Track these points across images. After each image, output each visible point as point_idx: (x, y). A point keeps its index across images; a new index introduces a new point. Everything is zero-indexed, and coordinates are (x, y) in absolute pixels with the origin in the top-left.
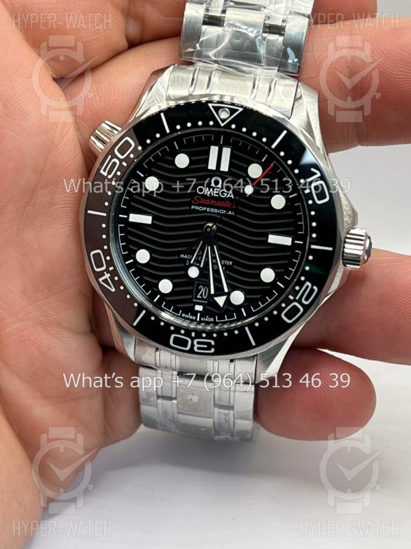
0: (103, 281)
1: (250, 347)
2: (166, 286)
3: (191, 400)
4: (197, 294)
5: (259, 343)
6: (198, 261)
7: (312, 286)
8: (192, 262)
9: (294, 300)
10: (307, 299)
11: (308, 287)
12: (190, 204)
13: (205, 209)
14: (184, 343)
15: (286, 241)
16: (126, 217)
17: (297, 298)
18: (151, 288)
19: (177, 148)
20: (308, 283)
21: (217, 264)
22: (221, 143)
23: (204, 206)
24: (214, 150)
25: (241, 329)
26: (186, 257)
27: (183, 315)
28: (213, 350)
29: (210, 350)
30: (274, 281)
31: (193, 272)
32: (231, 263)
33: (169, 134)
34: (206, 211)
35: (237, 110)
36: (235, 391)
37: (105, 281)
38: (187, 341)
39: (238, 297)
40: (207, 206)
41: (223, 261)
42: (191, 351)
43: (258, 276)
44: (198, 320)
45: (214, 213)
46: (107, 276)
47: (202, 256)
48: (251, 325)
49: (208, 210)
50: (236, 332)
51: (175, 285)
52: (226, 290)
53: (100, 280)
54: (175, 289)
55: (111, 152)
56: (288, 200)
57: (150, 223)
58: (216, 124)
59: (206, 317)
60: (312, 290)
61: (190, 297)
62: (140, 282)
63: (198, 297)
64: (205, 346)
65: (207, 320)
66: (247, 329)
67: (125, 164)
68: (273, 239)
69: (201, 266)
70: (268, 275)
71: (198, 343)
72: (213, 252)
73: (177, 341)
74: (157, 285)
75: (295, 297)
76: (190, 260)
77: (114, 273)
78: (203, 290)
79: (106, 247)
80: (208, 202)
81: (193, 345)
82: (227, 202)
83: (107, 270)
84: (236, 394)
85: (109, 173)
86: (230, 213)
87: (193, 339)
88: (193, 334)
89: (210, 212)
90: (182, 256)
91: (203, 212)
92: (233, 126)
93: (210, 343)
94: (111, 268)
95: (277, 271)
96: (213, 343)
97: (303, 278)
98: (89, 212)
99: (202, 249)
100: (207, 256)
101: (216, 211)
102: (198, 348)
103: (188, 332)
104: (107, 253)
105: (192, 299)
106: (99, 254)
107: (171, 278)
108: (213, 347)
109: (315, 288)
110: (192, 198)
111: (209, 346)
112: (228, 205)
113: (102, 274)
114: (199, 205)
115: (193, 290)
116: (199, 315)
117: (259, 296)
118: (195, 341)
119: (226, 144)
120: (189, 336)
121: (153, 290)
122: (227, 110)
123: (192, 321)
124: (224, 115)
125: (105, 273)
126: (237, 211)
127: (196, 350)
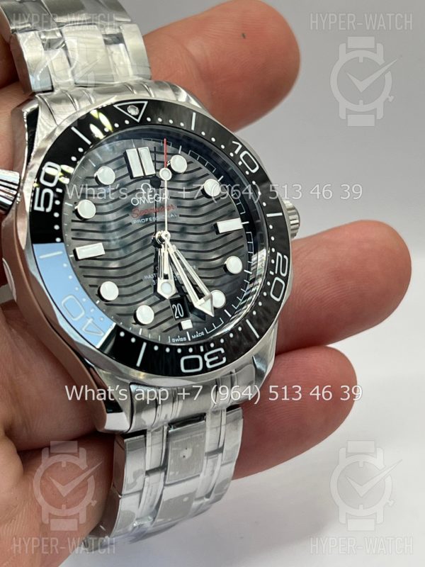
2: (145, 314)
11: (280, 258)
14: (195, 364)
27: (174, 340)
29: (222, 360)
42: (205, 370)
57: (103, 253)
59: (196, 334)
66: (248, 321)
67: (60, 191)
71: (209, 357)
73: (187, 364)
74: (134, 316)
78: (177, 309)
81: (204, 362)
85: (46, 205)
88: (202, 349)
93: (220, 352)
96: (223, 351)
102: (211, 363)
103: (196, 348)
108: (224, 355)
111: (221, 356)
116: (188, 333)
118: (206, 356)
120: (199, 353)
127: (209, 366)
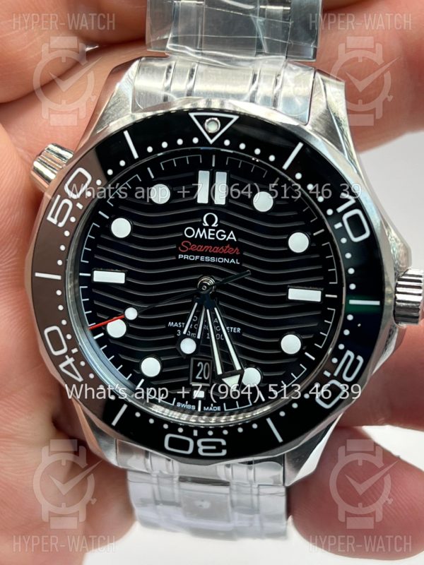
0: (64, 368)
1: (276, 444)
2: (151, 367)
3: (201, 506)
4: (195, 374)
5: (288, 439)
6: (193, 330)
7: (356, 356)
8: (185, 333)
9: (332, 377)
10: (349, 375)
11: (349, 357)
12: (176, 252)
13: (197, 257)
14: (185, 445)
15: (314, 296)
16: (89, 275)
17: (336, 374)
18: (131, 370)
19: (153, 177)
20: (349, 353)
21: (221, 332)
22: (213, 165)
23: (195, 253)
24: (204, 176)
25: (261, 421)
26: (176, 325)
27: (179, 404)
28: (224, 452)
29: (221, 451)
30: (301, 352)
31: (188, 346)
32: (239, 330)
33: (138, 160)
34: (198, 261)
35: (231, 119)
36: (258, 495)
37: (68, 368)
38: (188, 443)
39: (253, 377)
40: (200, 254)
41: (228, 328)
42: (195, 455)
43: (278, 346)
44: (199, 409)
45: (210, 263)
46: (70, 361)
47: (198, 322)
48: (274, 415)
49: (202, 258)
50: (255, 426)
51: (163, 365)
52: (238, 367)
53: (62, 366)
54: (165, 371)
55: (59, 191)
56: (312, 239)
57: (122, 281)
58: (203, 141)
59: (210, 406)
60: (356, 362)
61: (186, 379)
62: (116, 363)
63: (197, 377)
64: (214, 448)
65: (211, 409)
66: (269, 421)
67: (80, 206)
68: (295, 294)
69: (199, 337)
70: (291, 344)
71: (204, 444)
72: (214, 316)
73: (173, 443)
74: (138, 366)
75: (332, 373)
76: (182, 329)
77: (79, 357)
78: (203, 368)
79: (64, 322)
80: (201, 248)
81: (196, 448)
82: (228, 246)
83: (69, 353)
84: (261, 497)
85: (60, 219)
86: (233, 261)
87: (195, 439)
88: (195, 433)
89: (205, 262)
90: (171, 324)
91: (194, 262)
92: (227, 143)
93: (220, 443)
94: (74, 351)
95: (304, 337)
96: (224, 442)
97: (341, 347)
98: (37, 275)
99: (198, 314)
100: (206, 323)
101: (213, 259)
102: (205, 451)
103: (188, 430)
104: (68, 329)
105: (188, 381)
106: (56, 331)
107: (157, 355)
108: (224, 447)
109: (360, 358)
110: (179, 245)
111: (219, 448)
112: (230, 250)
113: (62, 358)
114: (189, 253)
115: (189, 369)
116: (200, 402)
117: (281, 374)
118: (199, 442)
119: (220, 167)
120: (191, 436)
121: (133, 373)
122: (216, 119)
123: (192, 413)
124: (212, 128)
125: (67, 357)
126: (242, 259)
127: (200, 452)
